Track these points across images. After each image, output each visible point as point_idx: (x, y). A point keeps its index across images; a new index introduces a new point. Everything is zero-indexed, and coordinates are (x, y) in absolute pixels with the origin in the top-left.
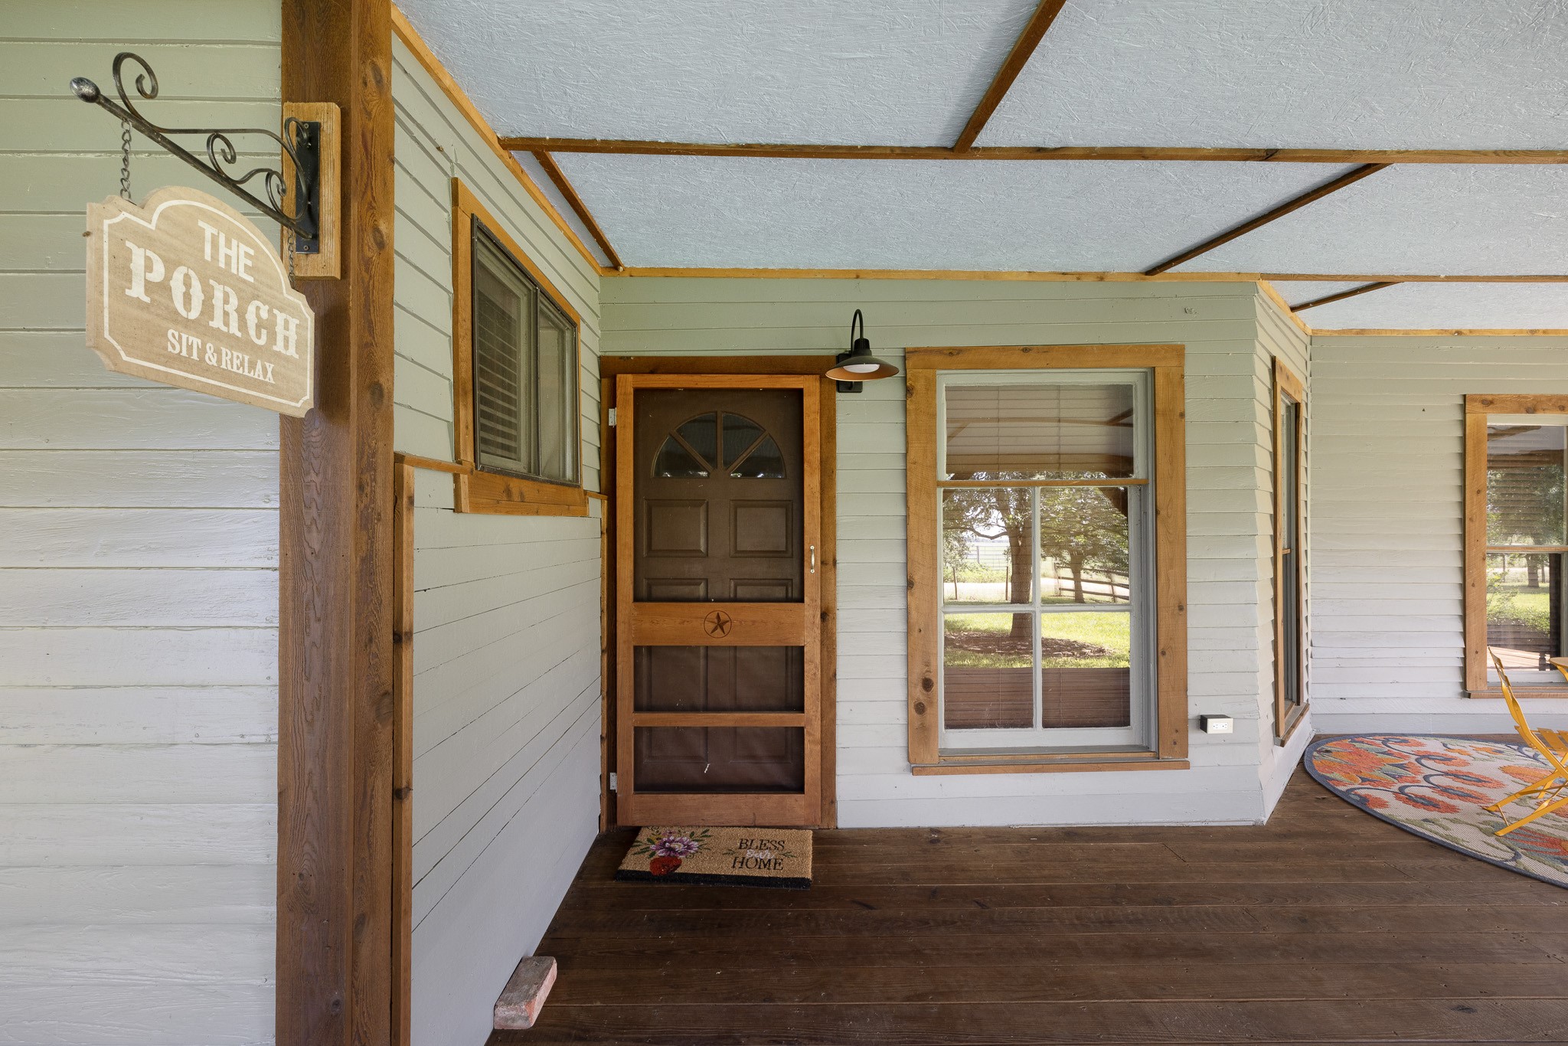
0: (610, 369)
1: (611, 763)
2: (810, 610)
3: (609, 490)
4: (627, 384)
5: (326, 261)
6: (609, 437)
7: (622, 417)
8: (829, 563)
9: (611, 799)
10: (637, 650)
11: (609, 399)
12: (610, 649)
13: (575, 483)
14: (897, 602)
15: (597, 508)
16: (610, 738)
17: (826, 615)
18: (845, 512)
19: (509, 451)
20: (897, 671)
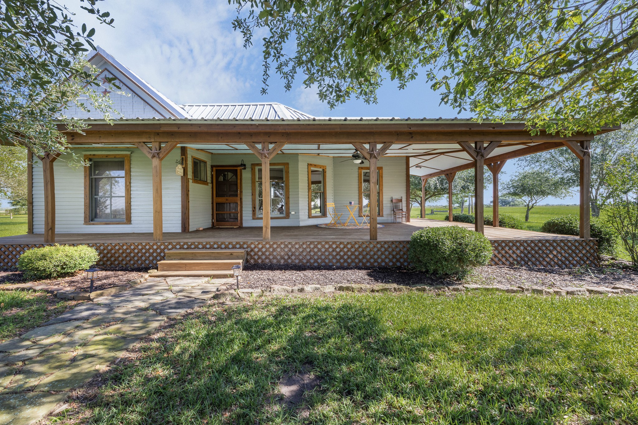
0: (212, 167)
1: (213, 218)
2: (239, 198)
3: (212, 183)
4: (214, 169)
5: (184, 166)
6: (212, 176)
7: (214, 173)
8: (241, 192)
9: (213, 223)
10: (217, 204)
11: (212, 171)
12: (213, 203)
13: (206, 181)
14: (251, 197)
15: (210, 185)
16: (213, 215)
17: (241, 199)
18: (244, 185)
19: (198, 178)
20: (251, 206)
